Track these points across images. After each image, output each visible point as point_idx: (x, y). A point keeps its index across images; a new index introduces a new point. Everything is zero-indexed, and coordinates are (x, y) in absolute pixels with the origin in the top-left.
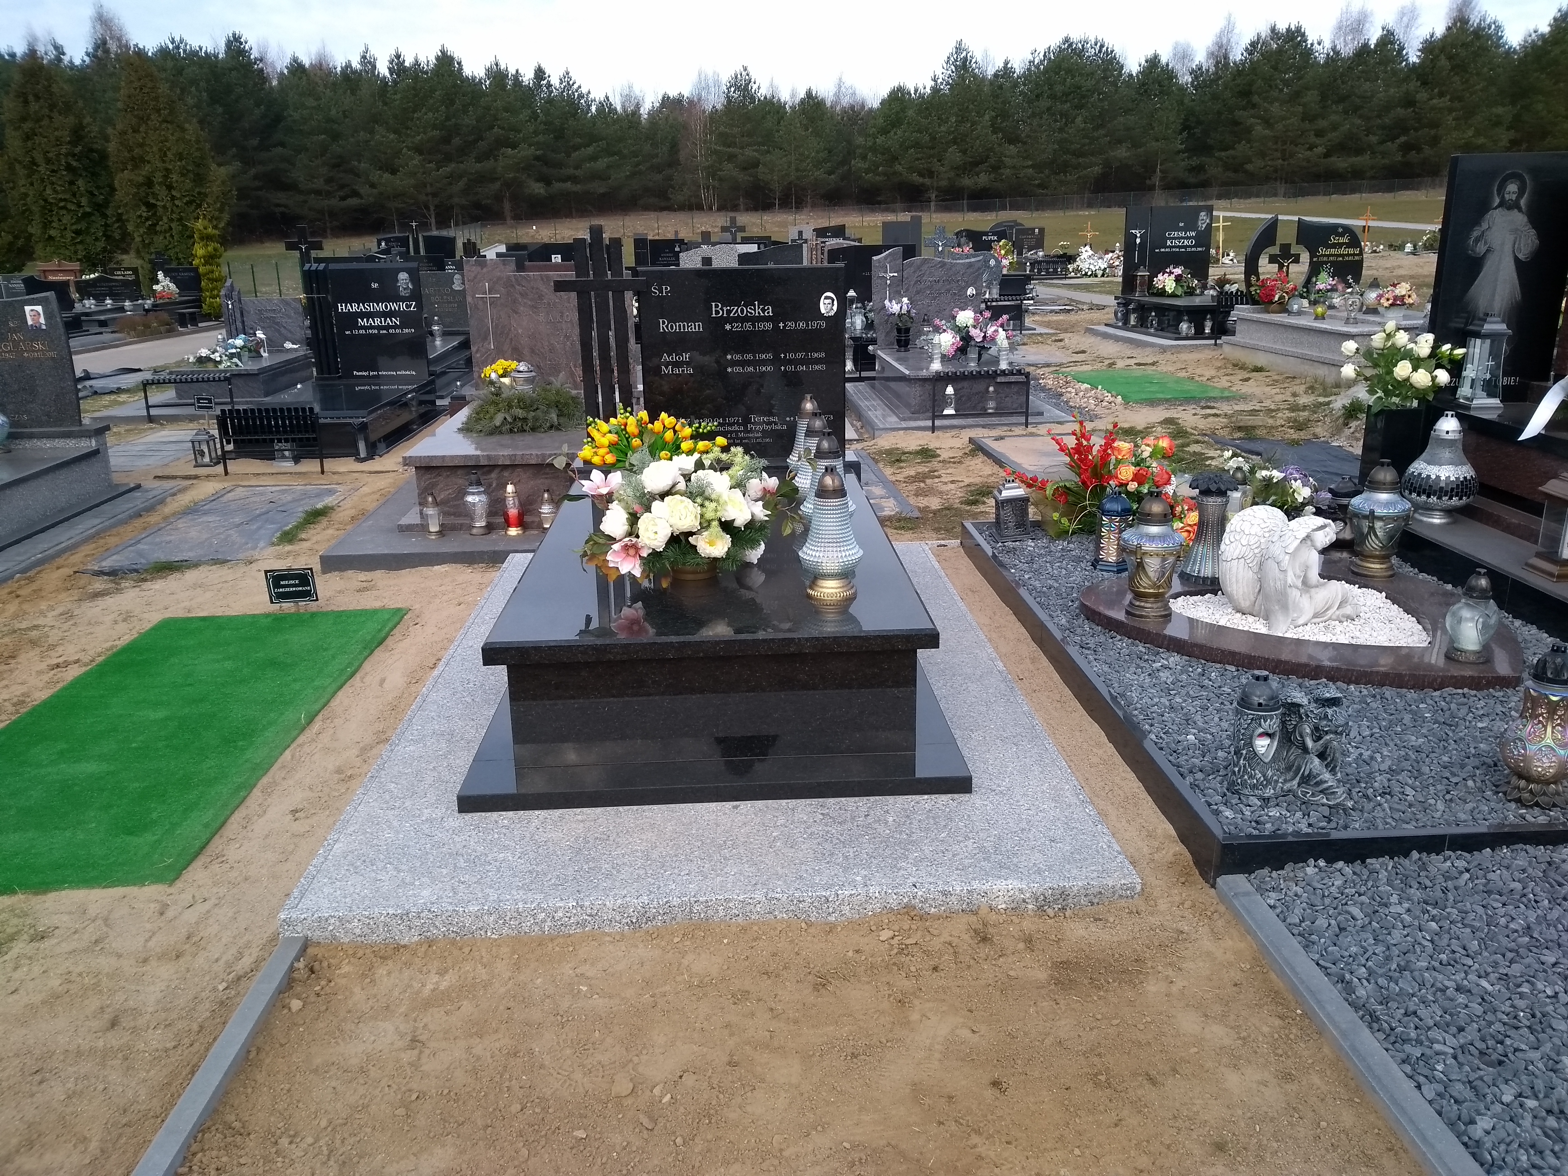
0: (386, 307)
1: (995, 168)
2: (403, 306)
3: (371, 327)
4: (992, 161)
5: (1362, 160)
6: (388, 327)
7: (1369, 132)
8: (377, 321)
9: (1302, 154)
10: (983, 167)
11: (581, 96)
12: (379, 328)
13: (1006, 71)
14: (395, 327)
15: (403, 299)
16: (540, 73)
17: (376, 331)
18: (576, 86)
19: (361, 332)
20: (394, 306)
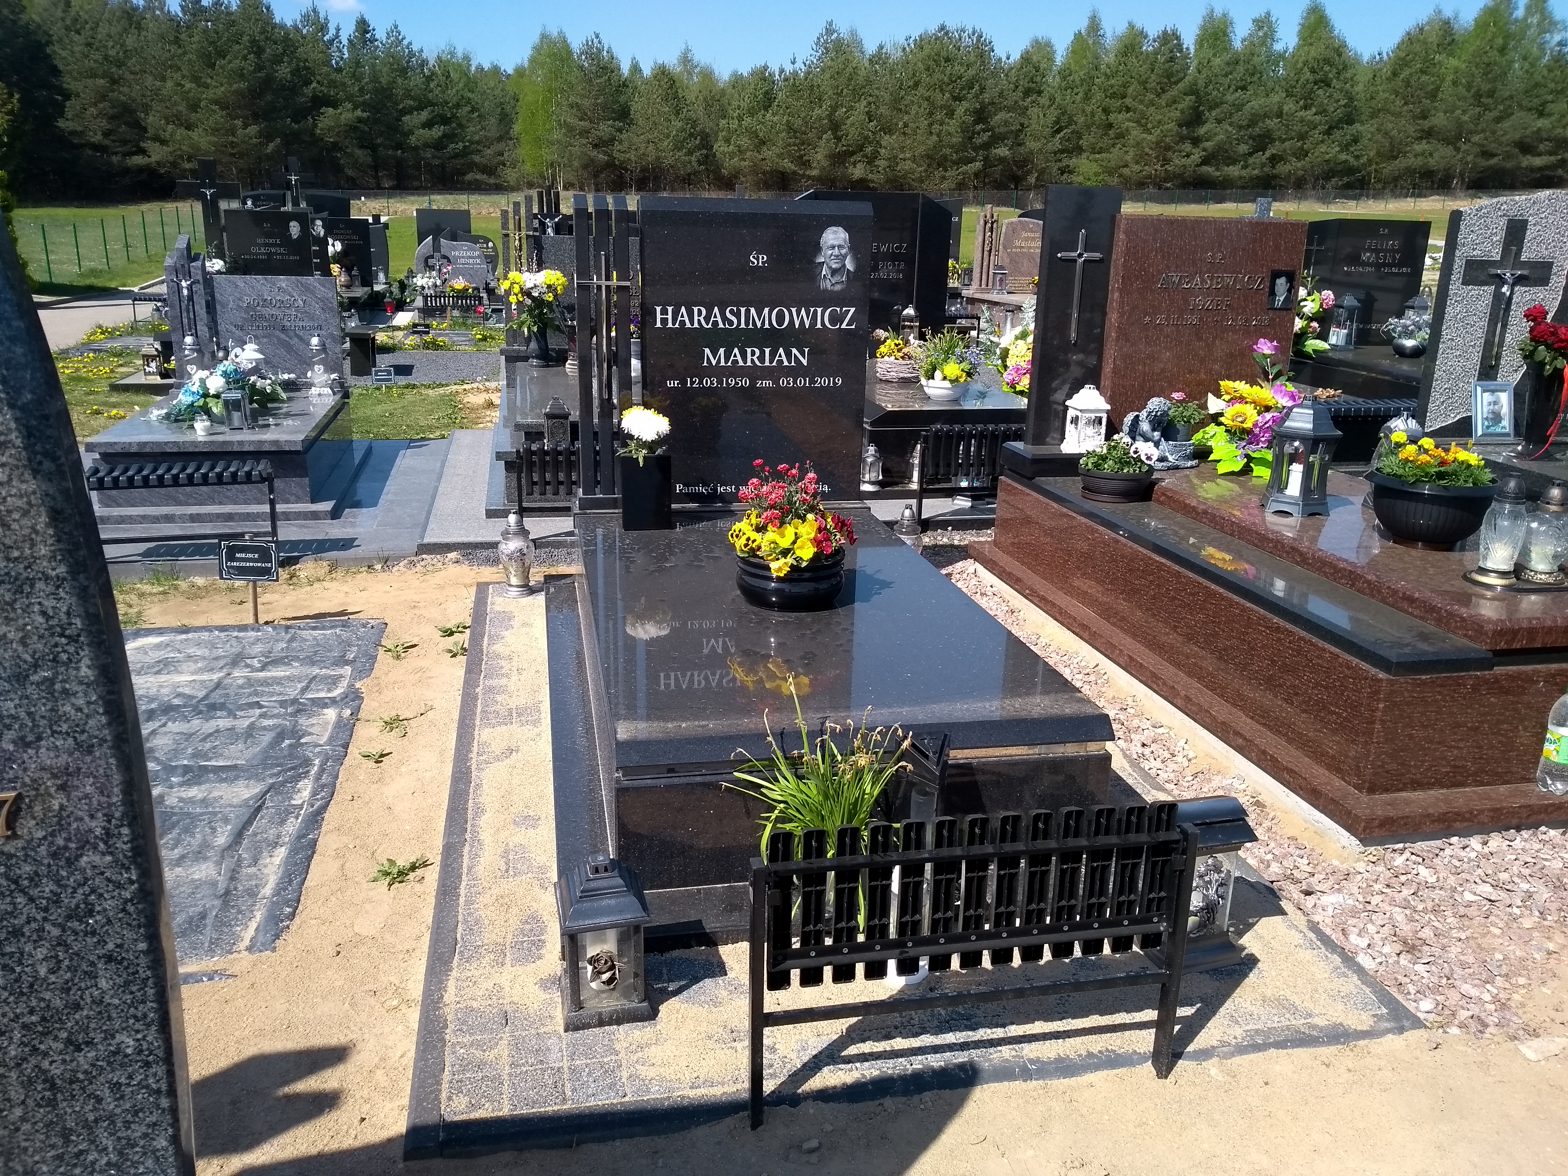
0: (780, 318)
1: (871, 160)
2: (823, 317)
3: (735, 371)
4: (869, 150)
5: (1234, 171)
6: (780, 371)
7: (1239, 141)
8: (752, 356)
9: (1178, 161)
10: (857, 157)
11: (411, 54)
12: (754, 373)
13: (879, 57)
14: (796, 371)
15: (826, 300)
16: (363, 26)
17: (745, 382)
18: (405, 42)
19: (707, 382)
20: (799, 317)
